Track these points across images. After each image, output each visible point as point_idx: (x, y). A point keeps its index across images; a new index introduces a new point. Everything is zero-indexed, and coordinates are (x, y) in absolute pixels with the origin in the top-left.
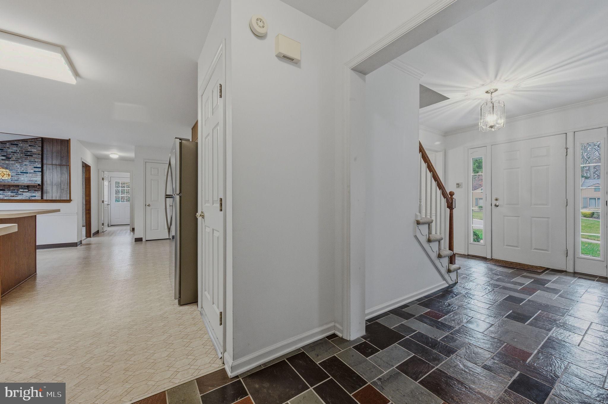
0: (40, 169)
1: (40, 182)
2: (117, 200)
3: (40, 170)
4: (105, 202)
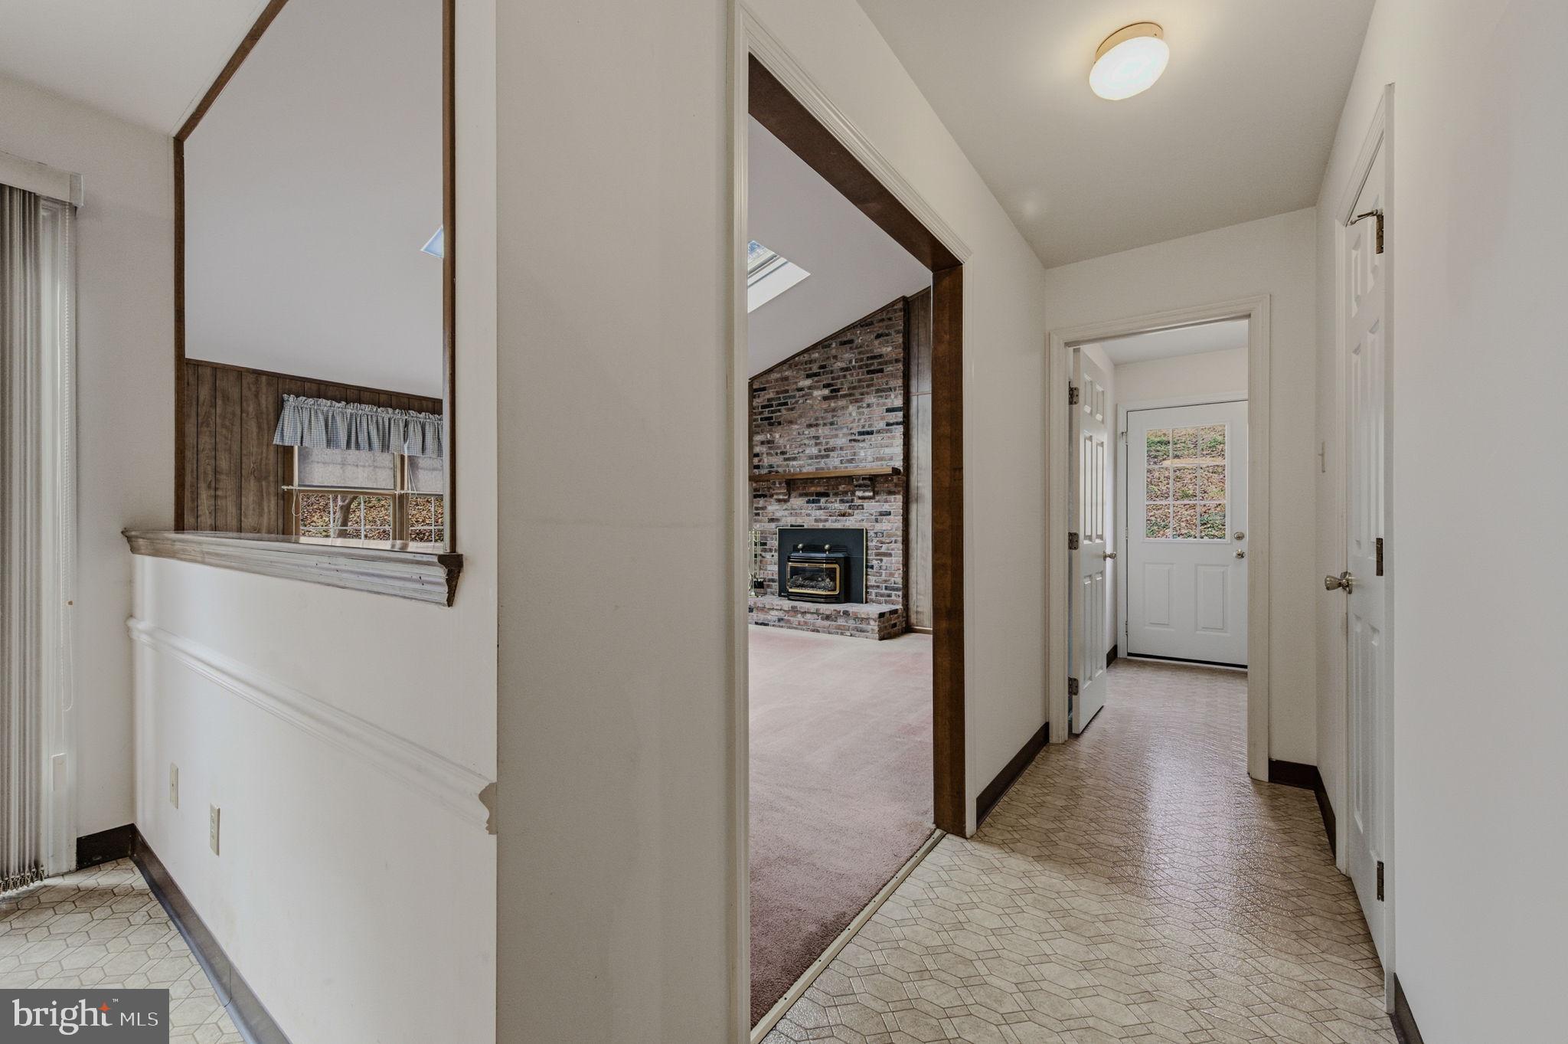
0: (901, 414)
1: (899, 464)
2: (1156, 527)
3: (899, 416)
4: (1084, 543)
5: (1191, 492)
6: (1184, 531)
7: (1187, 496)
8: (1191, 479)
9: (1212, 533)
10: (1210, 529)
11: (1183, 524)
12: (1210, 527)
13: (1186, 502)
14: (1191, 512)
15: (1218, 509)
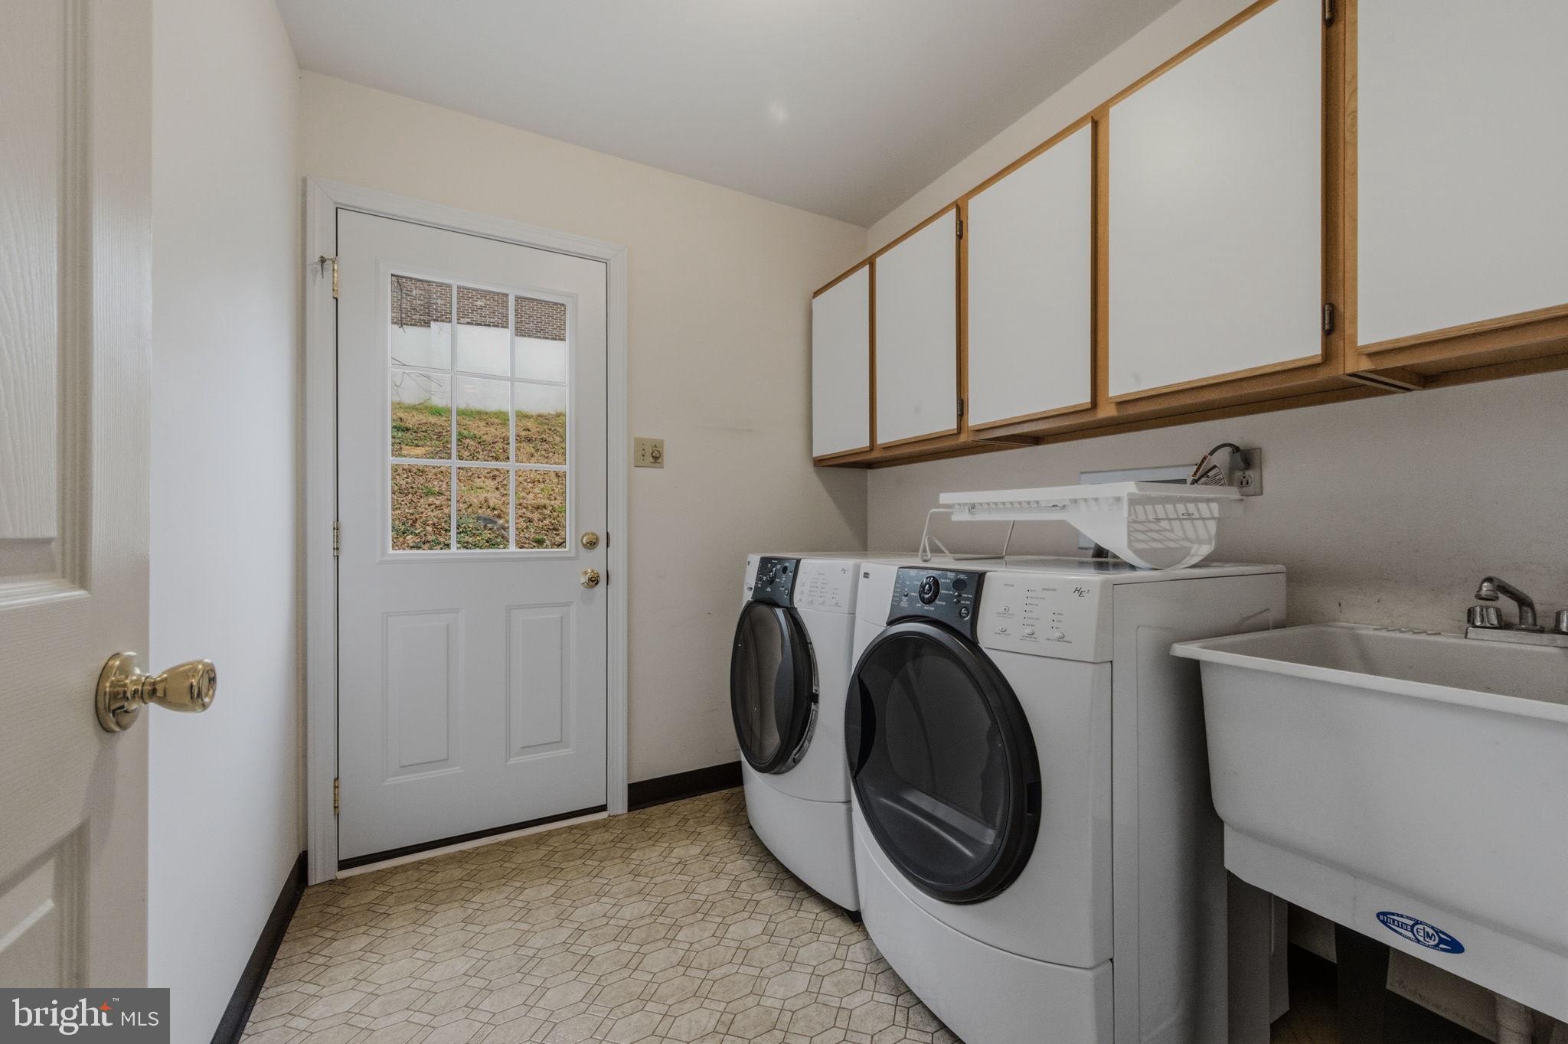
5: (437, 489)
6: (430, 538)
7: (433, 494)
8: (436, 474)
9: (466, 540)
10: (462, 535)
11: (429, 529)
12: (463, 532)
13: (431, 499)
14: (437, 513)
15: (470, 510)
